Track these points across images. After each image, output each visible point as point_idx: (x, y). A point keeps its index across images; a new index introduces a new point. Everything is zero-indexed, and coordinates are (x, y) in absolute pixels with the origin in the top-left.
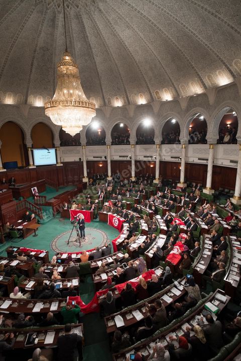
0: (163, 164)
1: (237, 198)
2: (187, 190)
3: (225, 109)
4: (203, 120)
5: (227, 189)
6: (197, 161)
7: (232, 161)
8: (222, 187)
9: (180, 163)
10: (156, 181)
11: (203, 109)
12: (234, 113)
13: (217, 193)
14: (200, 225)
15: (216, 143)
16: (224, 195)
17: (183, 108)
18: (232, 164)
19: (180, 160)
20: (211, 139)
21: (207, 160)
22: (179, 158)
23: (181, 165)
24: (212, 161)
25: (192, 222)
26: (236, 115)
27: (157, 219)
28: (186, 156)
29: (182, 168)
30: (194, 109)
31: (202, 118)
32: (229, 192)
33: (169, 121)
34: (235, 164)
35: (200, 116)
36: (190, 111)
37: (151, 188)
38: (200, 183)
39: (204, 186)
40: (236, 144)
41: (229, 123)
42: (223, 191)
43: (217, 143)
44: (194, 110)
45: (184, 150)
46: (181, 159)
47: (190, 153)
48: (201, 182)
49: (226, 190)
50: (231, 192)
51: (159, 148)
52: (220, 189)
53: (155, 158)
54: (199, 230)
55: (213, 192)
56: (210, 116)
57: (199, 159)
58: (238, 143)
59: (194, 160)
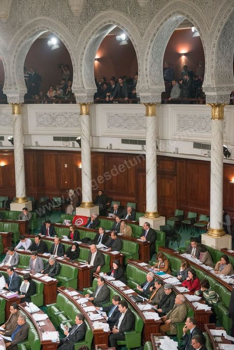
0: (34, 157)
1: (215, 232)
2: (103, 221)
3: (174, 18)
4: (124, 43)
5: (192, 211)
6: (118, 147)
7: (197, 145)
8: (180, 209)
9: (80, 153)
10: (18, 206)
11: (122, 15)
12: (193, 29)
13: (172, 223)
14: (140, 313)
15: (160, 101)
16: (187, 226)
17: (74, 8)
18: (199, 151)
19: (77, 144)
20: (148, 91)
21: (143, 143)
22: (73, 139)
23: (80, 158)
24: (154, 144)
25: (121, 309)
26: (197, 34)
27: (29, 316)
28: (92, 135)
29: (85, 166)
30: (103, 13)
31: (122, 37)
32: (198, 218)
33: (42, 42)
34: (206, 151)
35: (117, 31)
36: (93, 20)
37: (6, 225)
38: (131, 202)
39: (141, 208)
40: (204, 103)
41: (183, 50)
42: (184, 217)
43: (163, 102)
44: (102, 17)
45: (85, 118)
46: (79, 141)
47: (102, 127)
48: (133, 199)
49: (191, 215)
50: (202, 218)
51: (19, 113)
52: (178, 212)
53: (12, 141)
54: (139, 327)
55: (162, 221)
56: (142, 35)
57: (124, 141)
58: (207, 101)
59: (112, 143)
